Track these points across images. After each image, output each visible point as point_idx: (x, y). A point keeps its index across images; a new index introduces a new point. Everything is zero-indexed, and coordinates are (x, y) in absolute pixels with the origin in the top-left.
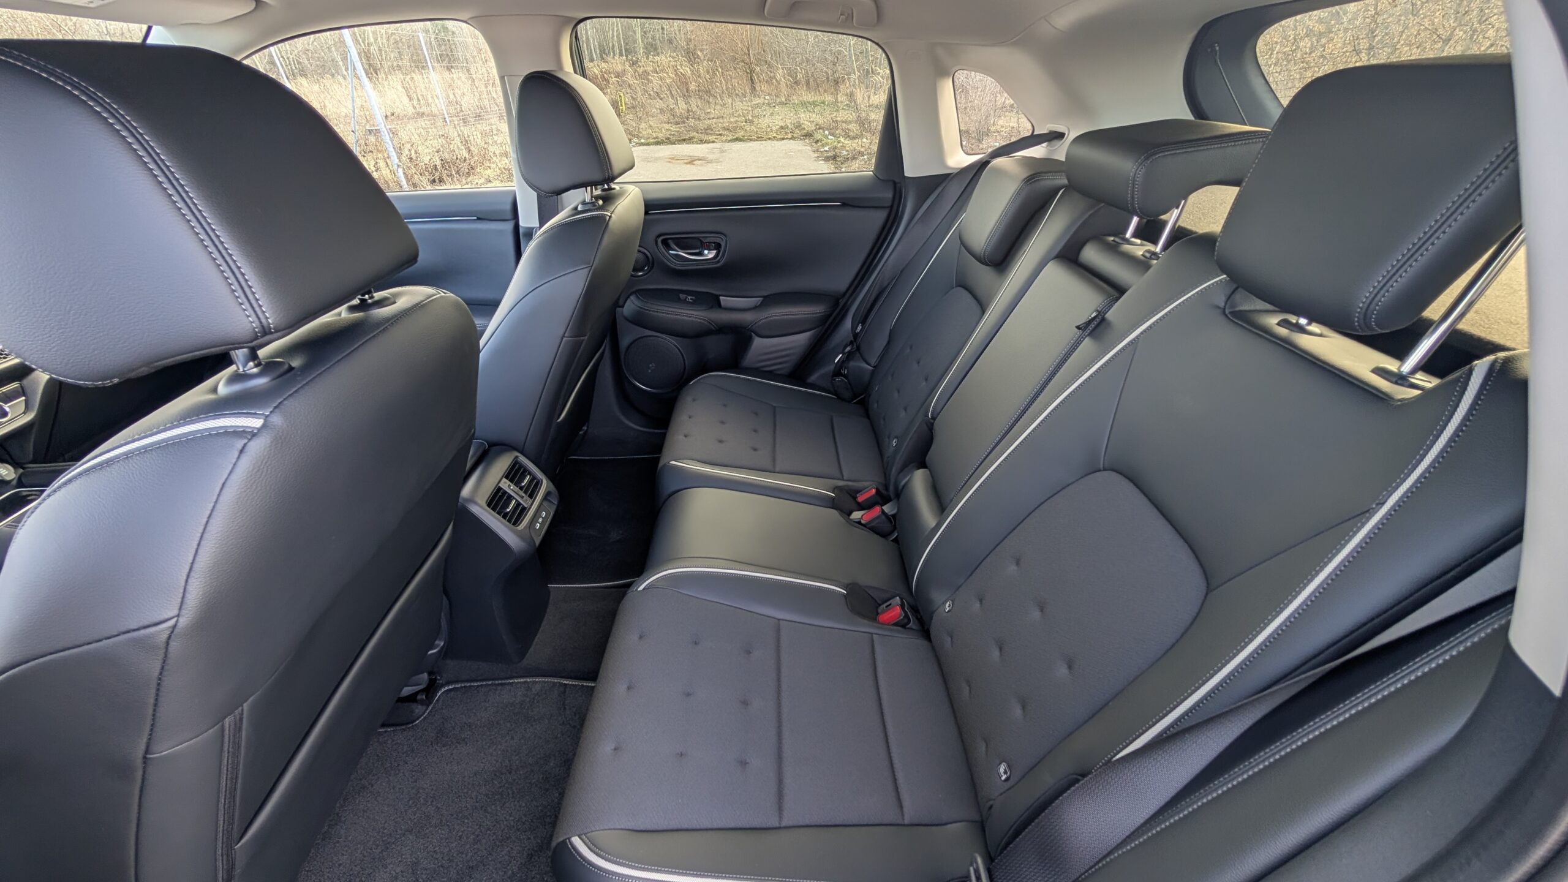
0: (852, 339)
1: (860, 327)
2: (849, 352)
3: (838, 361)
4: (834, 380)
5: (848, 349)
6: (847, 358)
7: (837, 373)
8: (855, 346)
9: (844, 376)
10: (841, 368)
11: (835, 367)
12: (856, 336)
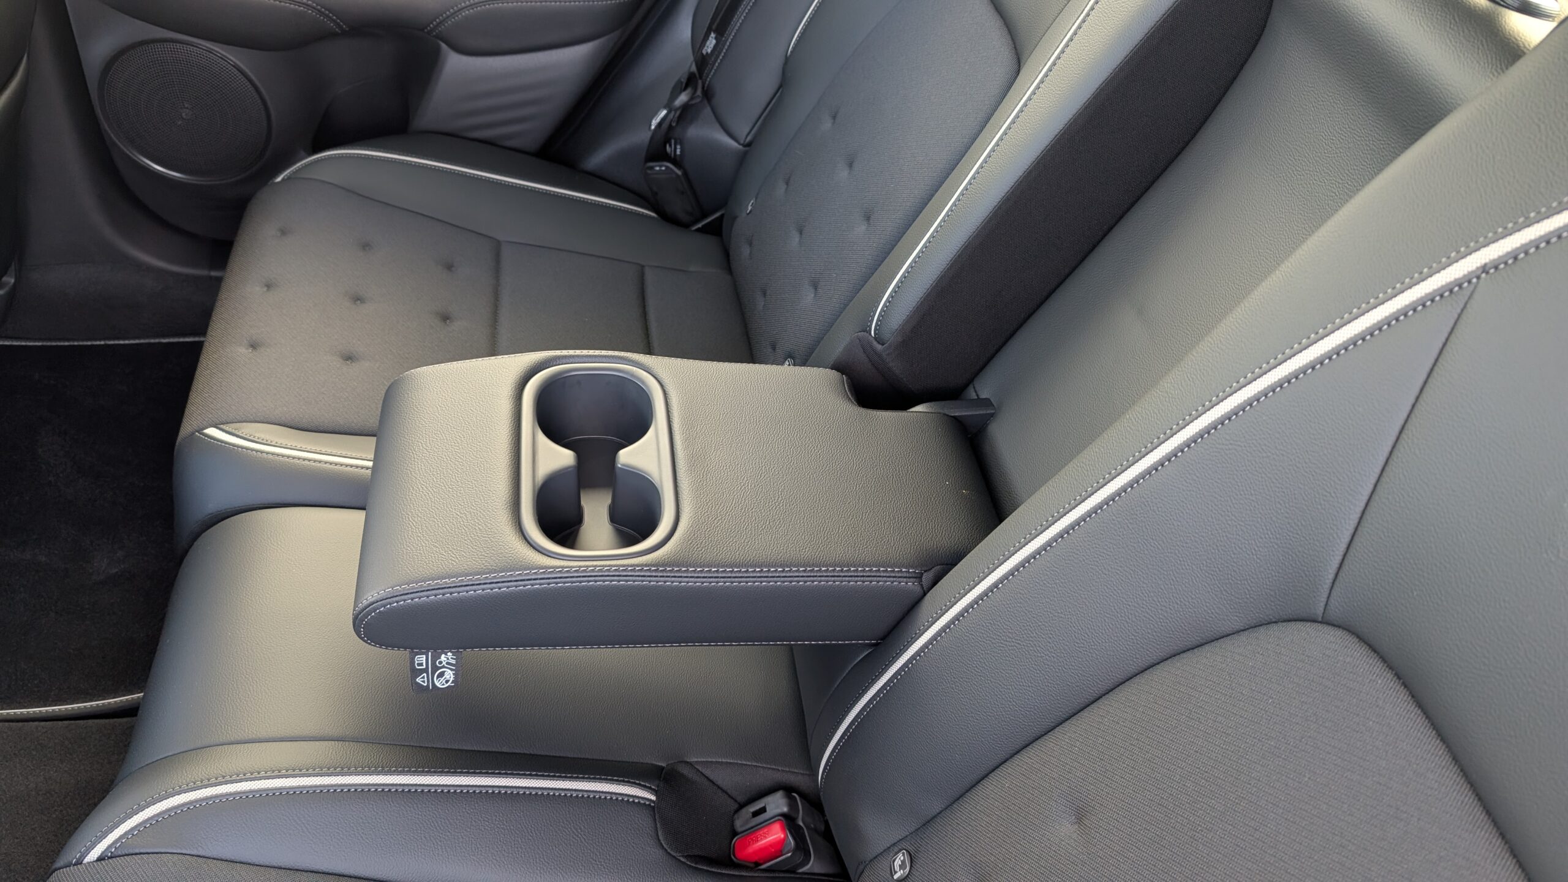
0: (694, 69)
1: (711, 42)
2: (685, 107)
3: (660, 125)
4: (652, 168)
5: (683, 98)
6: (680, 118)
7: (657, 151)
8: (699, 92)
9: (675, 161)
10: (667, 140)
11: (652, 138)
12: (702, 62)
